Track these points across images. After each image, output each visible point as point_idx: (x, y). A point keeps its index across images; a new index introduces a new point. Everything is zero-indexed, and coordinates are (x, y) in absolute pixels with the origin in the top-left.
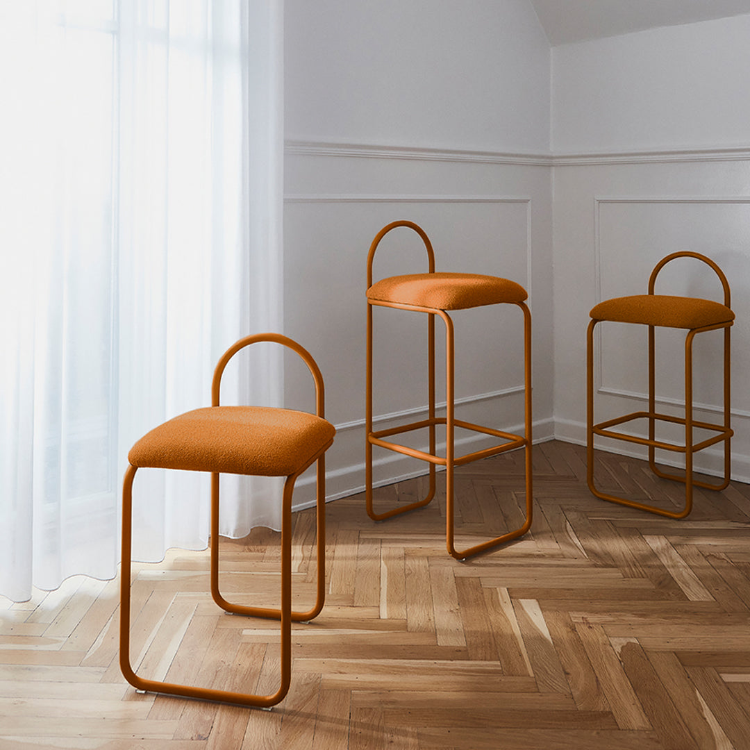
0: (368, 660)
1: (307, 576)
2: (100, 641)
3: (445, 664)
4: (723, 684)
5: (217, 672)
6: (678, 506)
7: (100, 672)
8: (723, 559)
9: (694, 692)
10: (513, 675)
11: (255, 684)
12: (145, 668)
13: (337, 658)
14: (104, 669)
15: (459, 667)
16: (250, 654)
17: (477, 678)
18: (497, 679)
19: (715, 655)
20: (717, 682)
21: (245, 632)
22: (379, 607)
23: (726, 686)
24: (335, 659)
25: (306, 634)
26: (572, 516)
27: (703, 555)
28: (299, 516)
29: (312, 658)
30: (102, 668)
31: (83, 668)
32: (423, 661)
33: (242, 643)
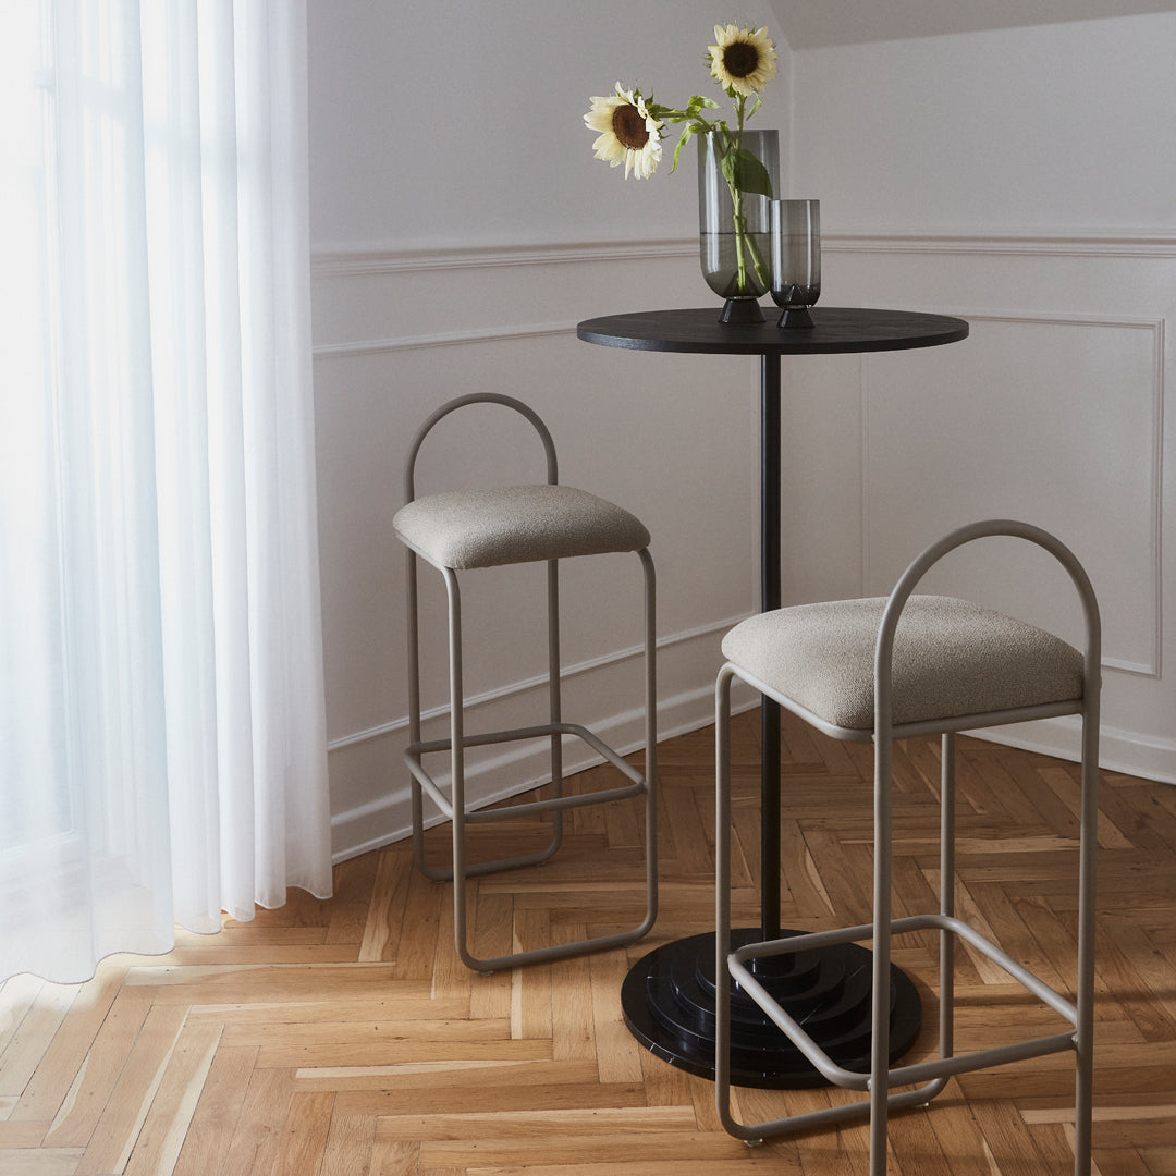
0: (492, 1114)
1: (396, 966)
2: (71, 1101)
3: (609, 1116)
4: (1022, 1127)
5: (258, 1146)
6: (979, 812)
7: (74, 1156)
8: (1042, 907)
9: (980, 1143)
10: (712, 1130)
11: (318, 1164)
12: (145, 1146)
13: (444, 1112)
14: (79, 1151)
15: (631, 1120)
16: (308, 1112)
17: (657, 1136)
18: (687, 1137)
19: (1015, 1078)
20: (1015, 1124)
21: (301, 1073)
22: (509, 1018)
23: (1028, 1131)
24: (441, 1115)
25: (395, 1073)
26: (816, 839)
27: (1011, 901)
28: (382, 857)
29: (405, 1114)
30: (76, 1149)
31: (48, 1151)
32: (575, 1111)
33: (297, 1093)
